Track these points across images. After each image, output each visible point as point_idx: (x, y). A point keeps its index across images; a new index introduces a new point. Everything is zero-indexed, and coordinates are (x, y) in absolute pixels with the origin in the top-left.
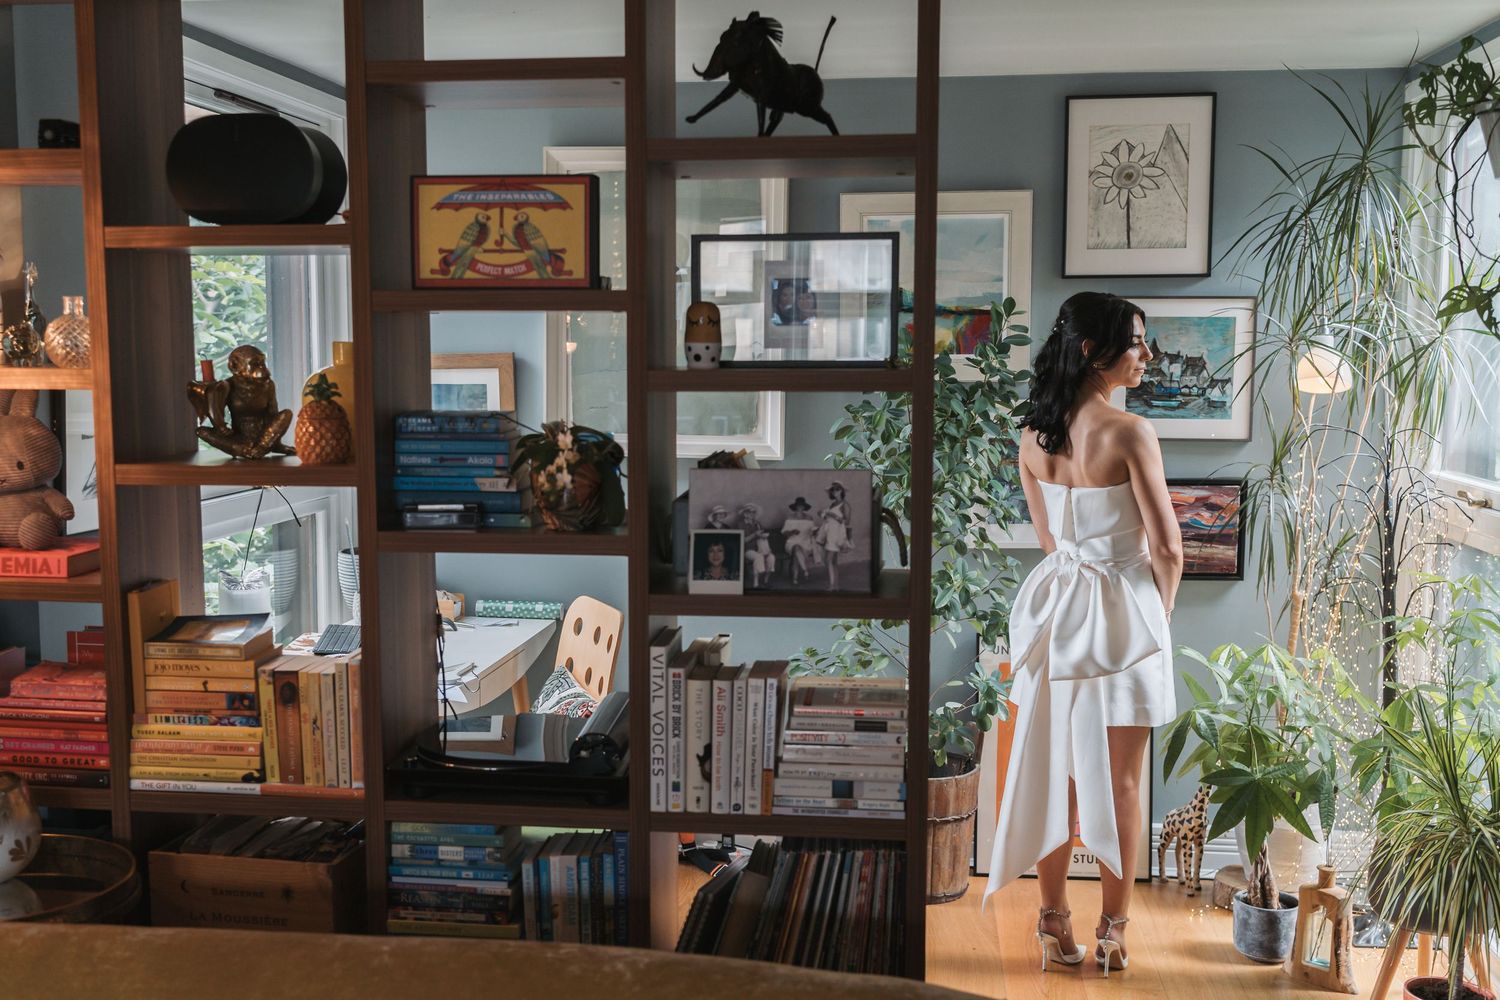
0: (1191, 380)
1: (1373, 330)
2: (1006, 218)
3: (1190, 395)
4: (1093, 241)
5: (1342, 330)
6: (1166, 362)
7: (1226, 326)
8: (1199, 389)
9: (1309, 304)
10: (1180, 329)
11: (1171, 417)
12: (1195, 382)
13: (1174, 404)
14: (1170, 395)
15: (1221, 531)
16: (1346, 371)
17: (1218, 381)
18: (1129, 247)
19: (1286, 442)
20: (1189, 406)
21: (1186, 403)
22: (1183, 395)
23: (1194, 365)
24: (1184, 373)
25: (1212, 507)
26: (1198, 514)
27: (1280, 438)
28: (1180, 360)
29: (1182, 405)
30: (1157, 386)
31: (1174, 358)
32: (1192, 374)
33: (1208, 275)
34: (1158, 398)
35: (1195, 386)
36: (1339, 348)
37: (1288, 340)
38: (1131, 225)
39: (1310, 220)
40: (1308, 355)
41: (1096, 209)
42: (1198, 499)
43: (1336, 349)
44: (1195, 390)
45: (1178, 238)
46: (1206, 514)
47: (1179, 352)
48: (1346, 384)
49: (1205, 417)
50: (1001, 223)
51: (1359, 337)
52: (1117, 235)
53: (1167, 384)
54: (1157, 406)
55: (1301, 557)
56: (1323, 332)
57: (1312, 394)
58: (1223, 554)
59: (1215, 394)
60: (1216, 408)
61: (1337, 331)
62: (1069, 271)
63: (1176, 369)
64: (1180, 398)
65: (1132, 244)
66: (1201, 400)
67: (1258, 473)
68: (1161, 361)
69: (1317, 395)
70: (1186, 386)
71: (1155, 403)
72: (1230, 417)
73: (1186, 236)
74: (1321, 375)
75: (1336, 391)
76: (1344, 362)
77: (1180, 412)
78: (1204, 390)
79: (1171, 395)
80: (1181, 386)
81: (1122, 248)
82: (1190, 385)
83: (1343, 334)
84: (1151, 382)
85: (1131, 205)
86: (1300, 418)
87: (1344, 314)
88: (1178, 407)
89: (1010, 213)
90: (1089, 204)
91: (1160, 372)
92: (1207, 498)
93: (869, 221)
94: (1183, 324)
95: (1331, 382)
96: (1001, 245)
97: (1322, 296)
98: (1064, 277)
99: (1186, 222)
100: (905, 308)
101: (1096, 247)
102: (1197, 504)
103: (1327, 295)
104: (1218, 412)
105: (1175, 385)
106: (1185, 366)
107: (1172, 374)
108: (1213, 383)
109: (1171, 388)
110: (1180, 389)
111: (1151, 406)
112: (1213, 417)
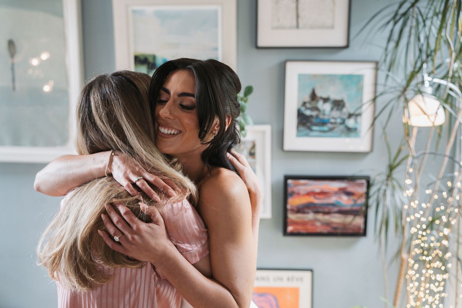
0: (336, 114)
2: (219, 9)
3: (335, 123)
4: (275, 24)
6: (321, 103)
7: (358, 79)
8: (341, 119)
11: (323, 137)
12: (339, 115)
13: (325, 129)
14: (323, 123)
17: (353, 115)
18: (298, 27)
20: (334, 131)
21: (334, 128)
22: (332, 123)
23: (338, 104)
24: (332, 109)
25: (349, 194)
26: (340, 198)
28: (330, 101)
29: (331, 130)
30: (315, 118)
31: (326, 100)
32: (337, 110)
33: (347, 47)
34: (316, 125)
35: (339, 117)
36: (433, 93)
38: (299, 14)
41: (277, 3)
42: (340, 189)
44: (339, 120)
45: (329, 22)
46: (345, 198)
47: (329, 96)
48: (441, 119)
49: (345, 137)
50: (216, 12)
52: (290, 20)
53: (322, 116)
59: (351, 123)
60: (351, 131)
62: (261, 43)
63: (327, 107)
64: (329, 125)
65: (300, 26)
66: (342, 127)
68: (318, 102)
70: (334, 118)
71: (314, 128)
72: (359, 138)
73: (333, 21)
74: (425, 114)
77: (329, 134)
78: (344, 120)
80: (330, 117)
81: (293, 28)
82: (336, 117)
84: (312, 116)
85: (299, 1)
88: (328, 131)
89: (221, 4)
91: (317, 109)
92: (346, 188)
93: (134, 11)
98: (258, 48)
99: (334, 12)
101: (278, 28)
102: (340, 192)
104: (353, 134)
105: (326, 117)
106: (332, 105)
107: (324, 110)
108: (350, 116)
109: (324, 119)
110: (329, 119)
111: (311, 130)
112: (349, 137)
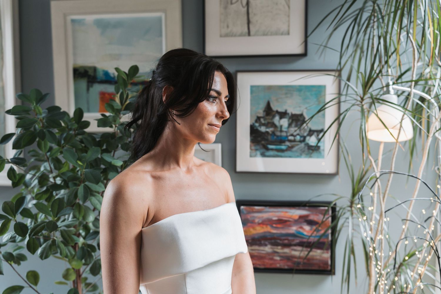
0: (295, 130)
1: (429, 92)
2: (163, 16)
3: (294, 141)
4: (224, 31)
5: (403, 92)
6: (277, 118)
8: (301, 137)
9: (375, 68)
10: (286, 94)
11: (281, 157)
12: (298, 132)
13: (283, 147)
15: (319, 240)
16: (408, 124)
17: (314, 131)
18: (249, 34)
19: (361, 179)
20: (294, 149)
21: (292, 147)
22: (290, 141)
23: (297, 119)
24: (290, 125)
25: (311, 223)
26: (301, 228)
27: (356, 177)
28: (287, 116)
29: (290, 148)
30: (271, 135)
31: (283, 115)
32: (296, 126)
33: (304, 55)
34: (272, 143)
35: (298, 134)
36: (402, 105)
37: (359, 99)
38: (251, 19)
39: (378, 6)
40: (375, 112)
41: (226, 8)
42: (301, 217)
43: (399, 106)
44: (298, 138)
45: (284, 28)
46: (307, 228)
47: (286, 111)
48: (407, 134)
49: (306, 157)
50: (160, 20)
51: (418, 97)
52: (241, 27)
53: (278, 134)
54: (272, 149)
55: (374, 271)
56: (388, 92)
57: (379, 143)
58: (321, 256)
59: (312, 141)
60: (314, 150)
61: (399, 93)
62: (208, 53)
63: (285, 122)
64: (288, 143)
65: (252, 33)
66: (302, 145)
67: (342, 203)
68: (274, 117)
69: (385, 143)
70: (292, 135)
71: (271, 147)
72: (323, 157)
73: (289, 26)
74: (387, 128)
75: (400, 140)
76: (405, 116)
77: (288, 153)
78: (305, 138)
79: (281, 141)
80: (288, 134)
81: (244, 35)
82: (295, 134)
83: (406, 94)
84: (267, 132)
85: (250, 5)
86: (371, 162)
87: (405, 78)
88: (286, 150)
89: (165, 11)
90: (221, 4)
91: (274, 125)
92: (307, 216)
93: (73, 21)
94: (288, 90)
95: (395, 133)
96: (161, 35)
97: (386, 62)
99: (289, 16)
100: (99, 80)
101: (227, 35)
102: (300, 220)
103: (391, 62)
104: (315, 154)
105: (284, 134)
106: (290, 121)
107: (281, 126)
108: (311, 132)
109: (281, 136)
110: (287, 137)
111: (268, 149)
112: (311, 157)
